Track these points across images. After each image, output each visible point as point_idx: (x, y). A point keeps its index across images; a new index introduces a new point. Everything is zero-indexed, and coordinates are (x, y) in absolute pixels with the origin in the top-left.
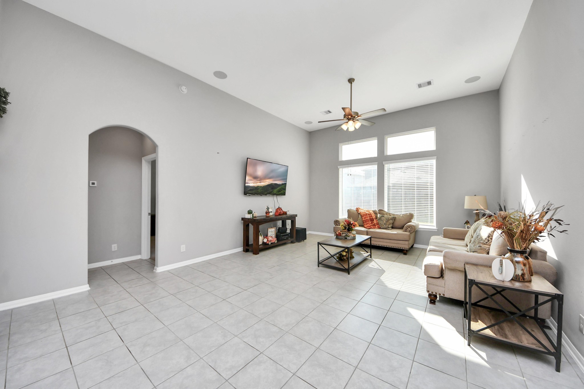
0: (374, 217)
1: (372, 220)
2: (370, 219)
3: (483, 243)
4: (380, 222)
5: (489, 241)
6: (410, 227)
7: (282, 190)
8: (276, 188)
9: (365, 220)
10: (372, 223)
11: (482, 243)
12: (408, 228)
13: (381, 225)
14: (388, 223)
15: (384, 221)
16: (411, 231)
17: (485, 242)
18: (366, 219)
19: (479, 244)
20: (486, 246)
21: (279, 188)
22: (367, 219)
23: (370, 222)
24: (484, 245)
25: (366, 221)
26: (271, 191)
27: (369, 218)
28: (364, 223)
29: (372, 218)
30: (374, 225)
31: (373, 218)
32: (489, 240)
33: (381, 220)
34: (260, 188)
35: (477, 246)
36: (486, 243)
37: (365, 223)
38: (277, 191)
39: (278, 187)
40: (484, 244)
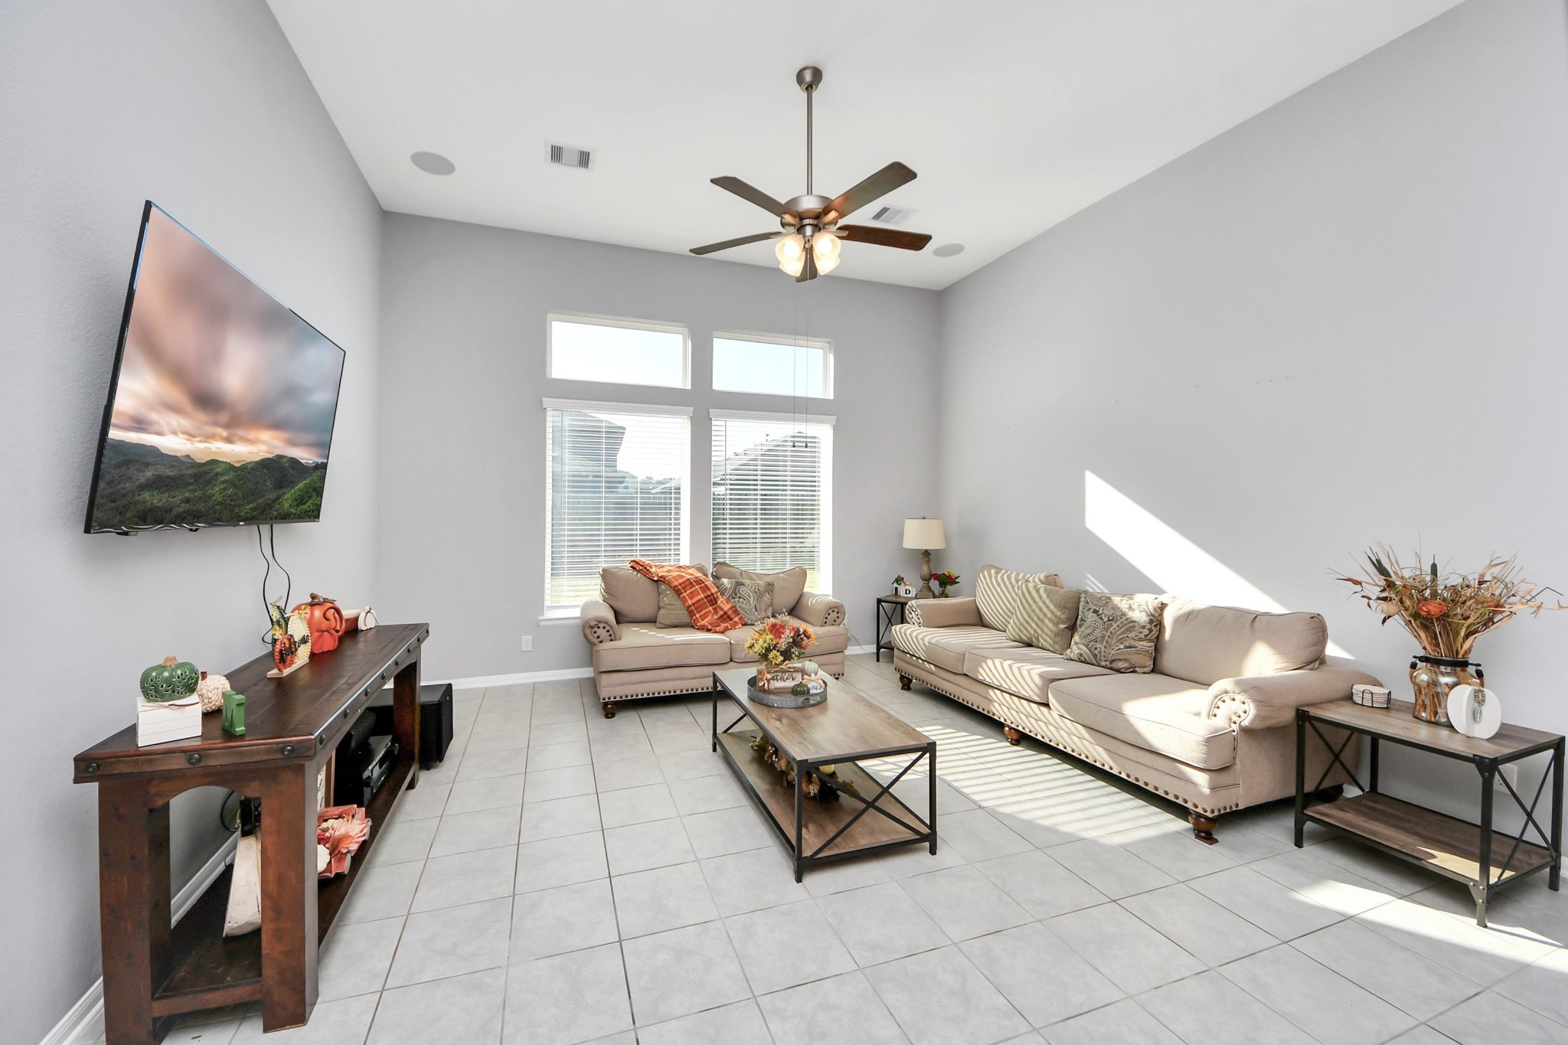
0: (714, 590)
1: (712, 600)
2: (706, 597)
3: (1137, 638)
4: (740, 604)
5: (1151, 630)
6: (836, 610)
7: (310, 497)
8: (292, 484)
9: (693, 604)
10: (716, 612)
11: (1133, 638)
12: (832, 613)
13: (747, 613)
14: (763, 606)
15: (751, 600)
16: (837, 619)
17: (1142, 636)
18: (695, 600)
19: (1125, 640)
20: (1144, 643)
21: (301, 485)
22: (699, 597)
23: (710, 608)
24: (1141, 643)
25: (699, 606)
26: (272, 496)
27: (702, 596)
28: (691, 614)
29: (709, 593)
30: (725, 617)
31: (712, 594)
32: (1153, 628)
33: (740, 597)
34: (222, 474)
35: (1122, 646)
36: (1146, 636)
37: (698, 615)
38: (296, 500)
39: (300, 481)
40: (1141, 640)
